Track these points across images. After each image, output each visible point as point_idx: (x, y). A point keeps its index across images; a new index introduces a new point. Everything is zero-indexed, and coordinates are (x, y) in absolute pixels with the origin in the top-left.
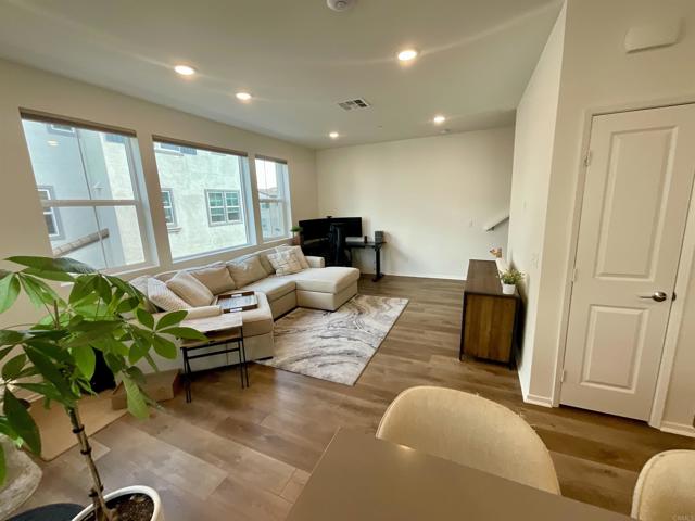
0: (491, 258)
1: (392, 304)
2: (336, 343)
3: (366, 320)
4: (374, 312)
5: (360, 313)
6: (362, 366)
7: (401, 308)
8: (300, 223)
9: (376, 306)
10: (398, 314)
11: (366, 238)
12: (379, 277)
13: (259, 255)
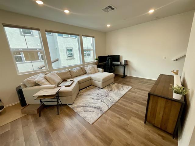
0: (172, 74)
1: (124, 88)
2: (96, 102)
3: (112, 94)
4: (116, 90)
5: (111, 90)
6: (100, 115)
7: (127, 90)
8: (99, 57)
9: (118, 88)
10: (125, 93)
11: (121, 62)
12: (124, 76)
13: (82, 68)
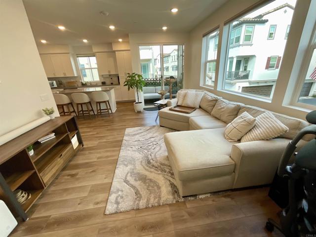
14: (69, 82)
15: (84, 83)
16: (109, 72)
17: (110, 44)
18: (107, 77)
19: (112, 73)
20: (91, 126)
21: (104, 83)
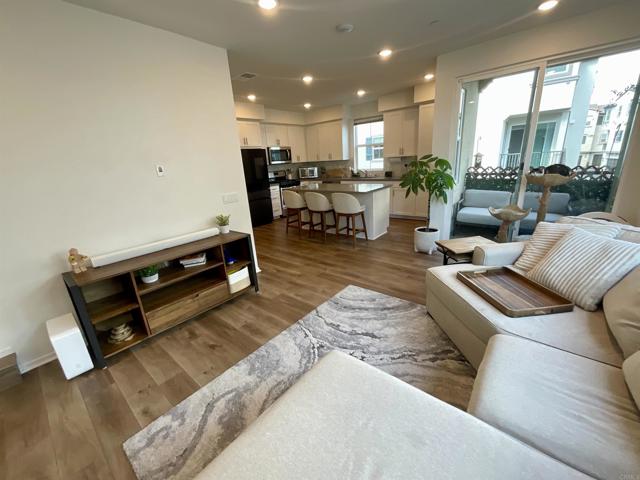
2: (355, 323)
14: (335, 170)
15: (355, 172)
16: (402, 151)
17: (410, 91)
18: (397, 163)
19: (406, 154)
20: (312, 256)
21: (389, 175)
